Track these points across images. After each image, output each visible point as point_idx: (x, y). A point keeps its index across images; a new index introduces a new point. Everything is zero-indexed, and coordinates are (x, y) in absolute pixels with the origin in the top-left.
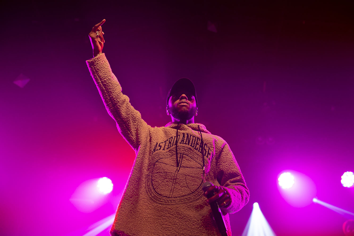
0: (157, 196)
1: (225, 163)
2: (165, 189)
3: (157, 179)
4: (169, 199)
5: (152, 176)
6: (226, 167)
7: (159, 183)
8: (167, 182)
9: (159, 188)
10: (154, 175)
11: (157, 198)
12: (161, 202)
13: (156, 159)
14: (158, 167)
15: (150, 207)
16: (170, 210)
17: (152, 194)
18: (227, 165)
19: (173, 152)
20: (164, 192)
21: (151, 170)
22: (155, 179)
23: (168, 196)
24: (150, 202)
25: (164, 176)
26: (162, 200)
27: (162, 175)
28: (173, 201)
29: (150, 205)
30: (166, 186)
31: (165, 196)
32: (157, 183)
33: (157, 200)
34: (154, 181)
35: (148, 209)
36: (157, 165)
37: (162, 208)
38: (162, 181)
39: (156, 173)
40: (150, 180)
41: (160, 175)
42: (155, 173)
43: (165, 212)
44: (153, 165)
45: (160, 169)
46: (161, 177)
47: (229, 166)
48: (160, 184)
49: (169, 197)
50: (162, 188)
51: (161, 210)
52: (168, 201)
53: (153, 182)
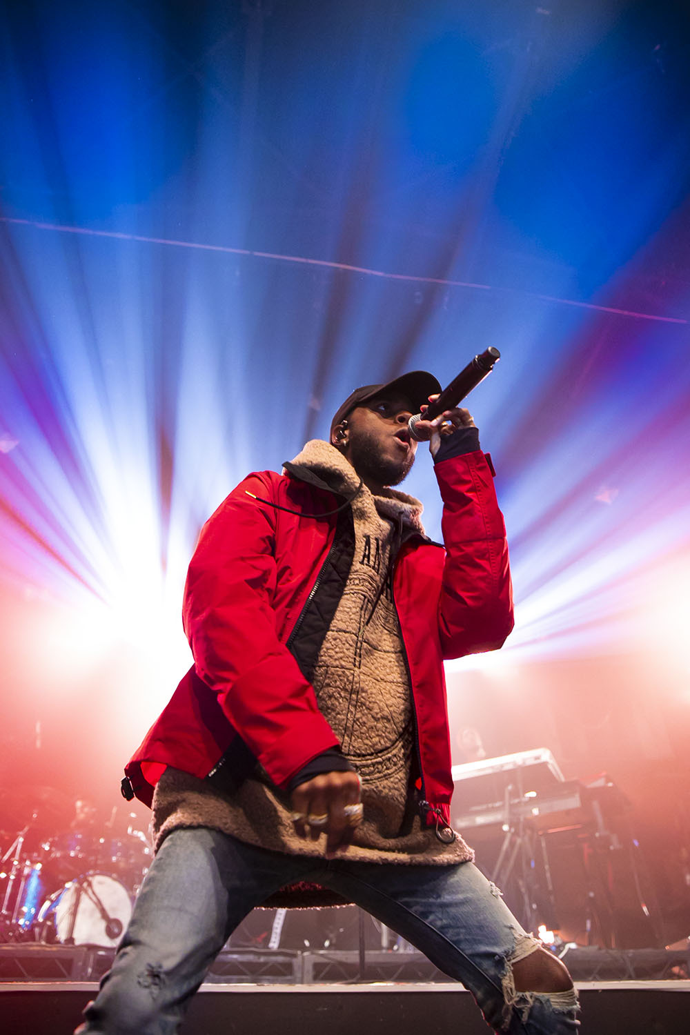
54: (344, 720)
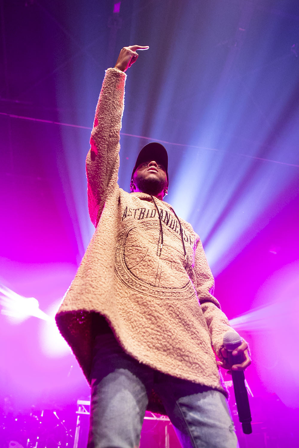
0: (134, 280)
1: (197, 260)
2: (148, 271)
3: (133, 255)
4: (156, 289)
5: (124, 250)
6: (198, 265)
7: (137, 262)
8: (149, 261)
9: (138, 269)
10: (128, 249)
11: (135, 284)
12: (143, 290)
13: (130, 227)
14: (133, 238)
15: (121, 293)
16: (159, 306)
17: (125, 275)
18: (200, 263)
19: (148, 225)
20: (146, 276)
21: (123, 242)
22: (129, 255)
23: (152, 284)
24: (122, 287)
25: (145, 252)
26: (143, 288)
27: (140, 250)
28: (162, 293)
29: (121, 291)
30: (148, 267)
31: (148, 283)
32: (134, 261)
33: (134, 286)
34: (129, 258)
35: (118, 295)
36: (132, 235)
37: (145, 301)
38: (141, 259)
39: (131, 246)
40: (121, 255)
41: (137, 249)
42: (128, 246)
43: (150, 307)
44: (125, 234)
45: (137, 241)
46: (140, 253)
47: (203, 264)
48: (138, 264)
49: (155, 286)
50: (142, 270)
51: (143, 303)
52: (155, 292)
53: (126, 258)
54: (156, 271)
